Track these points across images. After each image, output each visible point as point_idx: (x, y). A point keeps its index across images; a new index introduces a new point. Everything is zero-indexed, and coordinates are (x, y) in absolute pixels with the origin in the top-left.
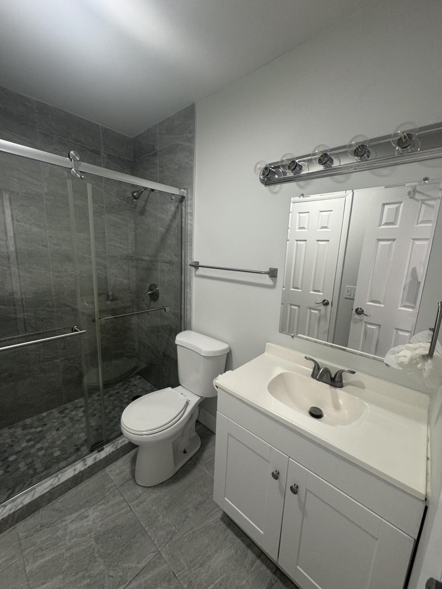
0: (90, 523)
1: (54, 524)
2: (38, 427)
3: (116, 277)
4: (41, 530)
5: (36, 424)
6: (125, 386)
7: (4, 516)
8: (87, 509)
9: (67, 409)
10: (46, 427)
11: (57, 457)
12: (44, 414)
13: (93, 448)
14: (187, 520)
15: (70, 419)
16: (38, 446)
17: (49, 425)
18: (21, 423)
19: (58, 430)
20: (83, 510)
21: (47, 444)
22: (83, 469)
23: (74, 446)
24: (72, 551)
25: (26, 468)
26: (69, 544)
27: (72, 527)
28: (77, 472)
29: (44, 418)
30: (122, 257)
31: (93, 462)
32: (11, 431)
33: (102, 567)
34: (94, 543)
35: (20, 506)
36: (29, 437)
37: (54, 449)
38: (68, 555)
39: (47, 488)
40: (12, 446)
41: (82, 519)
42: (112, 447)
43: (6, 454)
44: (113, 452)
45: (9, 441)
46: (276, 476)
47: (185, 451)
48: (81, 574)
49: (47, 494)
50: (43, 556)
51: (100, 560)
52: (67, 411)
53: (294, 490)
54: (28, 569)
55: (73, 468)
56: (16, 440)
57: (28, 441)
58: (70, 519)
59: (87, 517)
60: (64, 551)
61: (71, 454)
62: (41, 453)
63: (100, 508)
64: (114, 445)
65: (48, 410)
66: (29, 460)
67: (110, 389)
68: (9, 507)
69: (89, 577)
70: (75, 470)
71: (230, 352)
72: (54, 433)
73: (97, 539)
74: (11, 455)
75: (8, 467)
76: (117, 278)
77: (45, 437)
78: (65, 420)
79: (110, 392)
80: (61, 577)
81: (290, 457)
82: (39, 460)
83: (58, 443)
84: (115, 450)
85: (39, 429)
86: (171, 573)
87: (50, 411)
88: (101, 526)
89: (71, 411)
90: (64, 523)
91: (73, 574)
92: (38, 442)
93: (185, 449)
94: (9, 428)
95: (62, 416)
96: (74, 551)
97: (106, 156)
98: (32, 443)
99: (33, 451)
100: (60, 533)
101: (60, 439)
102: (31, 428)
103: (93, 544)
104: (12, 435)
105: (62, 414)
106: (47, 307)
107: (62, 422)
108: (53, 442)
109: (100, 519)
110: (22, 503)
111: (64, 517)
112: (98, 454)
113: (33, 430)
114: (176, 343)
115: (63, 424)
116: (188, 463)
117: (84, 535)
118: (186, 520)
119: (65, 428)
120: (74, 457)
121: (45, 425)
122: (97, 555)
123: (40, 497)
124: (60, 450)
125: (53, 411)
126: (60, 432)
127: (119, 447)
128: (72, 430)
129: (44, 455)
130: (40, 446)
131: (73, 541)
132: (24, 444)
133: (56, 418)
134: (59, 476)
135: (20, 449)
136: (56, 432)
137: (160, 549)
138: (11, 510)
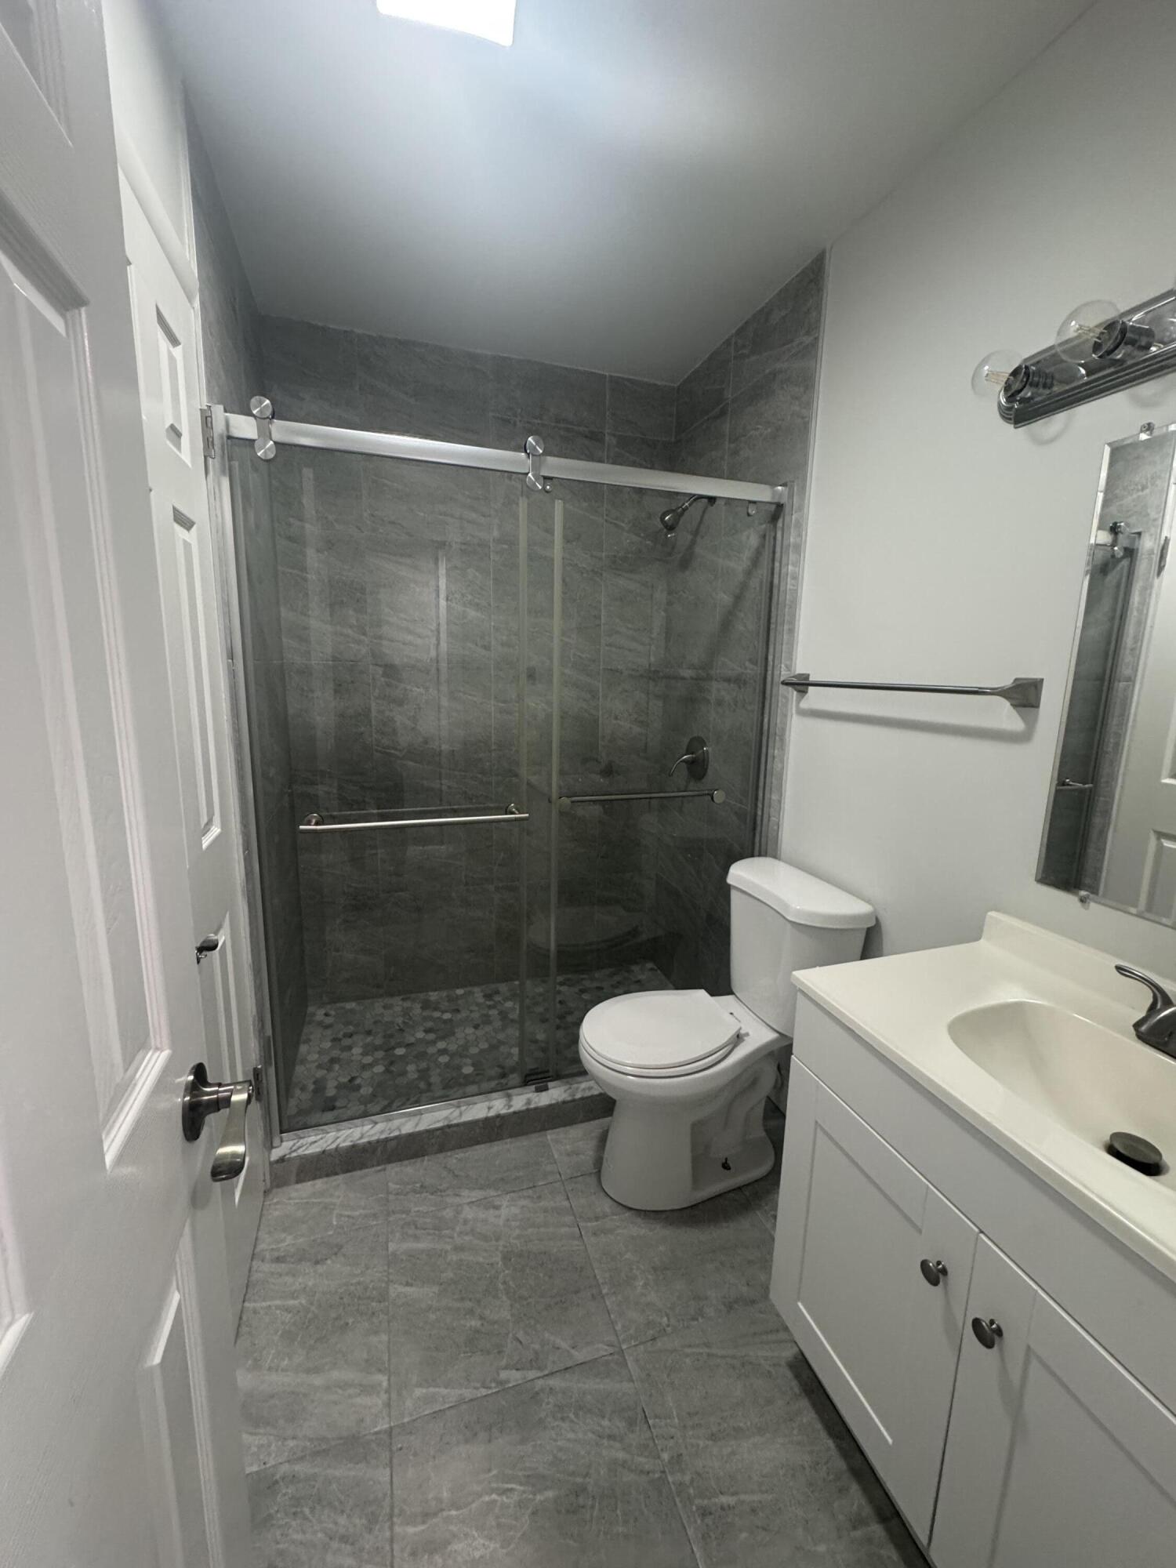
0: (501, 1223)
1: (443, 1194)
2: (446, 1012)
3: (616, 718)
4: (421, 1193)
5: (445, 1005)
6: (617, 978)
7: (372, 1139)
8: (500, 1193)
9: (497, 992)
10: (459, 1016)
11: (466, 1076)
12: (460, 992)
13: (529, 1078)
14: (700, 1320)
15: (501, 1013)
16: (441, 1045)
17: (464, 1014)
18: (422, 996)
19: (476, 1027)
20: (492, 1193)
21: (453, 1047)
22: (504, 1111)
23: (499, 1066)
24: (464, 1256)
25: (416, 1076)
26: (458, 1241)
27: (468, 1213)
28: (492, 1113)
29: (458, 997)
30: (633, 673)
31: (523, 1106)
32: (407, 1004)
33: (505, 1314)
34: (500, 1263)
35: (396, 1133)
36: (430, 1024)
37: (464, 1060)
38: (455, 1258)
39: (439, 1121)
40: (401, 1030)
41: (487, 1208)
42: (565, 1091)
43: (392, 1040)
44: (564, 1102)
45: (400, 1020)
46: (934, 1274)
47: (726, 1162)
48: (468, 1304)
49: (438, 1132)
50: (416, 1238)
51: (504, 1298)
52: (497, 998)
53: (987, 1334)
54: (392, 1247)
55: (487, 1103)
56: (411, 1023)
57: (427, 1031)
58: (469, 1197)
59: (497, 1208)
60: (449, 1247)
61: (490, 1079)
62: (443, 1059)
63: (523, 1202)
64: (570, 1088)
65: (466, 986)
66: (423, 1065)
67: (584, 976)
68: (380, 1127)
69: (481, 1318)
70: (489, 1108)
71: (875, 925)
72: (470, 1030)
73: (506, 1258)
74: (399, 1045)
75: (392, 1063)
76: (619, 721)
77: (453, 1034)
78: (494, 1012)
79: (584, 982)
80: (436, 1289)
81: (983, 1230)
82: (438, 1071)
83: (474, 1050)
84: (569, 1098)
85: (447, 1016)
86: (639, 1410)
87: (469, 989)
88: (518, 1237)
89: (506, 999)
90: (457, 1200)
91: (456, 1297)
92: (443, 1038)
93: (726, 1159)
94: (403, 1000)
95: (488, 1003)
96: (466, 1256)
97: (614, 441)
98: (431, 1036)
99: (431, 1050)
100: (448, 1213)
101: (477, 1046)
102: (436, 1009)
103: (498, 1264)
104: (406, 1013)
105: (489, 1000)
106: (480, 773)
107: (487, 1016)
108: (466, 1047)
109: (518, 1223)
110: (399, 1129)
111: (460, 1188)
112: (536, 1094)
113: (437, 1014)
114: (730, 880)
115: (486, 1020)
116: (732, 1195)
117: (485, 1238)
118: (697, 1320)
119: (488, 1028)
120: (493, 1084)
121: (458, 1011)
122: (501, 1287)
123: (428, 1131)
124: (473, 1065)
125: (476, 989)
126: (480, 1033)
127: (578, 1096)
128: (501, 1036)
129: (447, 1065)
130: (444, 1047)
131: (467, 1238)
132: (420, 1035)
133: (478, 1005)
134: (463, 1108)
135: (412, 1040)
136: (473, 1030)
137: (624, 1347)
138: (382, 1132)
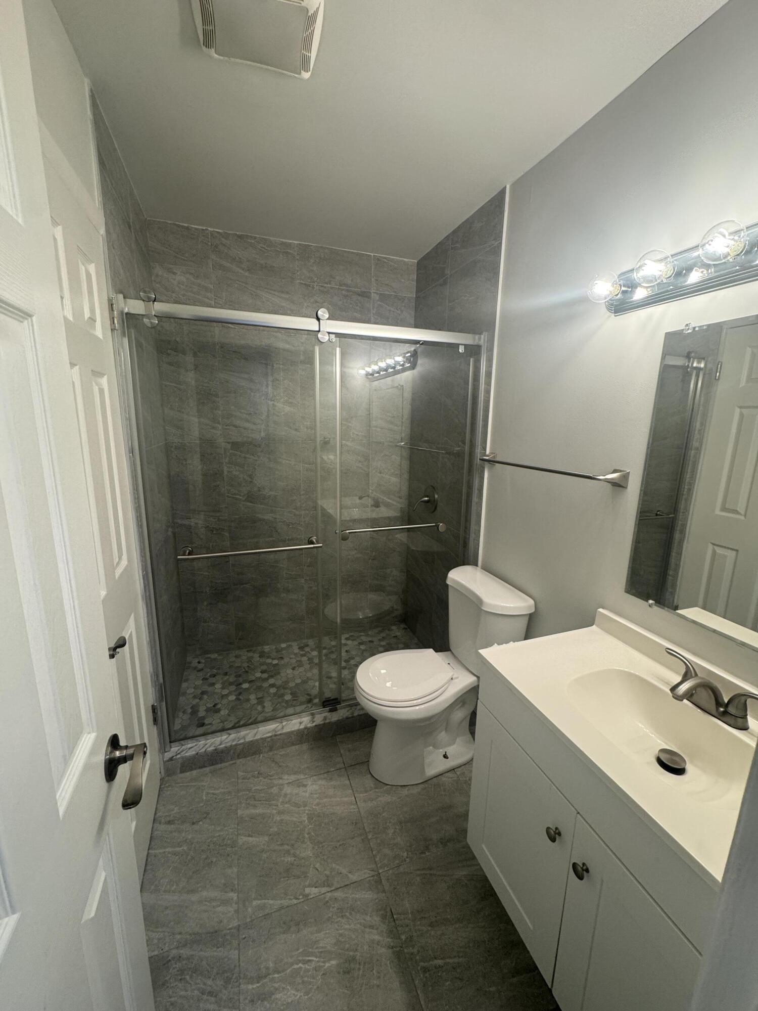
0: (307, 795)
1: (271, 778)
2: (275, 659)
3: (380, 473)
4: (258, 777)
5: (274, 654)
6: (383, 635)
7: (228, 745)
8: (306, 776)
9: (307, 646)
10: (282, 662)
11: (287, 701)
12: (284, 645)
13: (325, 704)
14: (427, 854)
15: (309, 659)
16: (271, 681)
17: (286, 660)
18: (259, 648)
19: (293, 669)
20: (302, 777)
21: (279, 683)
22: (309, 725)
23: (308, 695)
24: (283, 817)
25: (256, 702)
26: (281, 807)
27: (288, 790)
28: (302, 727)
29: (283, 649)
30: (390, 444)
31: (321, 721)
32: (250, 654)
33: (309, 853)
34: (306, 821)
35: (242, 741)
36: (264, 667)
37: (286, 691)
38: (278, 819)
39: (269, 732)
40: (247, 672)
41: (299, 786)
42: (348, 711)
43: (241, 678)
44: (347, 718)
45: (245, 665)
46: (554, 835)
47: (446, 754)
48: (286, 847)
49: (269, 739)
50: (255, 806)
51: (308, 843)
52: (307, 649)
53: (581, 871)
54: (240, 812)
55: (299, 720)
56: (252, 667)
57: (262, 672)
58: (288, 779)
59: (305, 786)
60: (274, 812)
61: (302, 704)
62: (273, 690)
63: (320, 782)
64: (351, 709)
65: (288, 642)
66: (260, 695)
67: (362, 634)
68: (233, 736)
69: (294, 855)
70: (301, 723)
72: (289, 671)
73: (310, 818)
74: (245, 681)
75: (240, 694)
76: (382, 475)
77: (279, 673)
78: (305, 659)
79: (362, 638)
80: (266, 838)
81: (580, 812)
82: (270, 698)
83: (292, 684)
84: (350, 716)
85: (275, 662)
86: (388, 910)
87: (290, 643)
88: (318, 804)
89: (312, 650)
90: (281, 781)
91: (279, 843)
92: (272, 677)
93: (446, 752)
94: (247, 651)
95: (301, 653)
96: (286, 817)
97: (377, 297)
98: (265, 675)
99: (265, 685)
100: (275, 790)
101: (294, 681)
102: (268, 657)
103: (305, 822)
104: (250, 660)
105: (302, 651)
106: (294, 509)
107: (300, 661)
108: (286, 682)
109: (317, 796)
110: (244, 738)
111: (282, 774)
112: (330, 713)
113: (269, 661)
114: (448, 582)
115: (300, 664)
116: (447, 774)
117: (297, 805)
118: (425, 853)
119: (301, 669)
120: (303, 707)
121: (282, 658)
122: (307, 836)
123: (262, 739)
124: (291, 694)
125: (293, 644)
126: (296, 672)
127: (356, 714)
128: (309, 674)
129: (275, 694)
130: (273, 682)
131: (286, 806)
132: (258, 675)
133: (296, 654)
134: (284, 724)
135: (253, 678)
136: (292, 671)
137: (380, 871)
138: (233, 740)
